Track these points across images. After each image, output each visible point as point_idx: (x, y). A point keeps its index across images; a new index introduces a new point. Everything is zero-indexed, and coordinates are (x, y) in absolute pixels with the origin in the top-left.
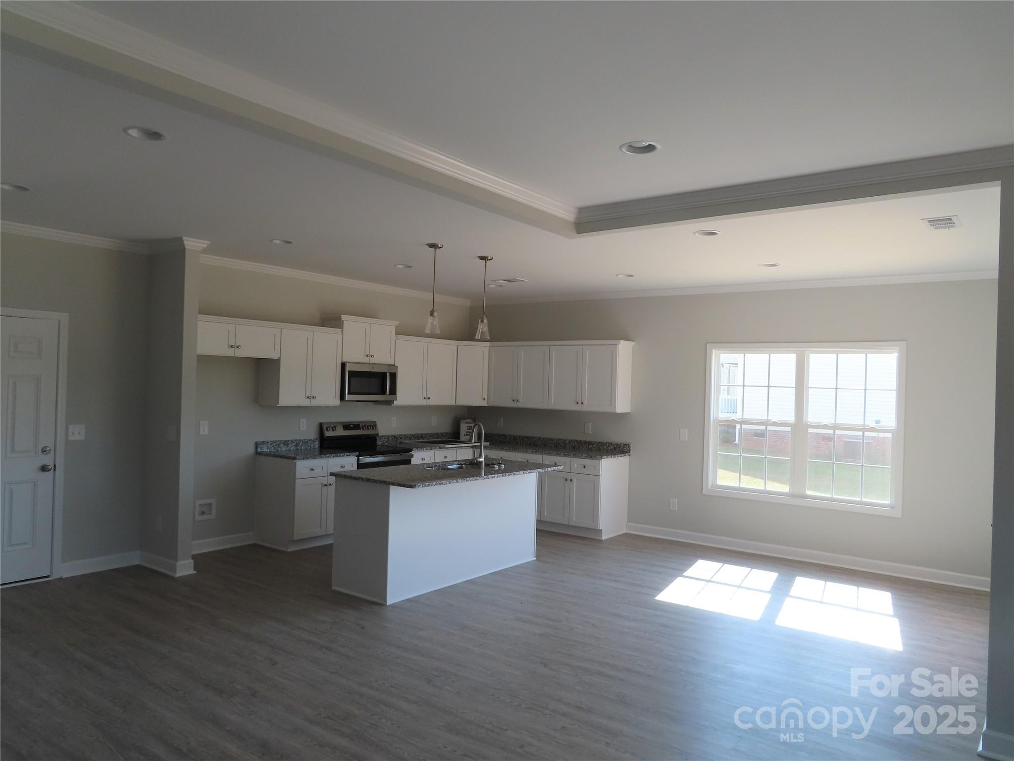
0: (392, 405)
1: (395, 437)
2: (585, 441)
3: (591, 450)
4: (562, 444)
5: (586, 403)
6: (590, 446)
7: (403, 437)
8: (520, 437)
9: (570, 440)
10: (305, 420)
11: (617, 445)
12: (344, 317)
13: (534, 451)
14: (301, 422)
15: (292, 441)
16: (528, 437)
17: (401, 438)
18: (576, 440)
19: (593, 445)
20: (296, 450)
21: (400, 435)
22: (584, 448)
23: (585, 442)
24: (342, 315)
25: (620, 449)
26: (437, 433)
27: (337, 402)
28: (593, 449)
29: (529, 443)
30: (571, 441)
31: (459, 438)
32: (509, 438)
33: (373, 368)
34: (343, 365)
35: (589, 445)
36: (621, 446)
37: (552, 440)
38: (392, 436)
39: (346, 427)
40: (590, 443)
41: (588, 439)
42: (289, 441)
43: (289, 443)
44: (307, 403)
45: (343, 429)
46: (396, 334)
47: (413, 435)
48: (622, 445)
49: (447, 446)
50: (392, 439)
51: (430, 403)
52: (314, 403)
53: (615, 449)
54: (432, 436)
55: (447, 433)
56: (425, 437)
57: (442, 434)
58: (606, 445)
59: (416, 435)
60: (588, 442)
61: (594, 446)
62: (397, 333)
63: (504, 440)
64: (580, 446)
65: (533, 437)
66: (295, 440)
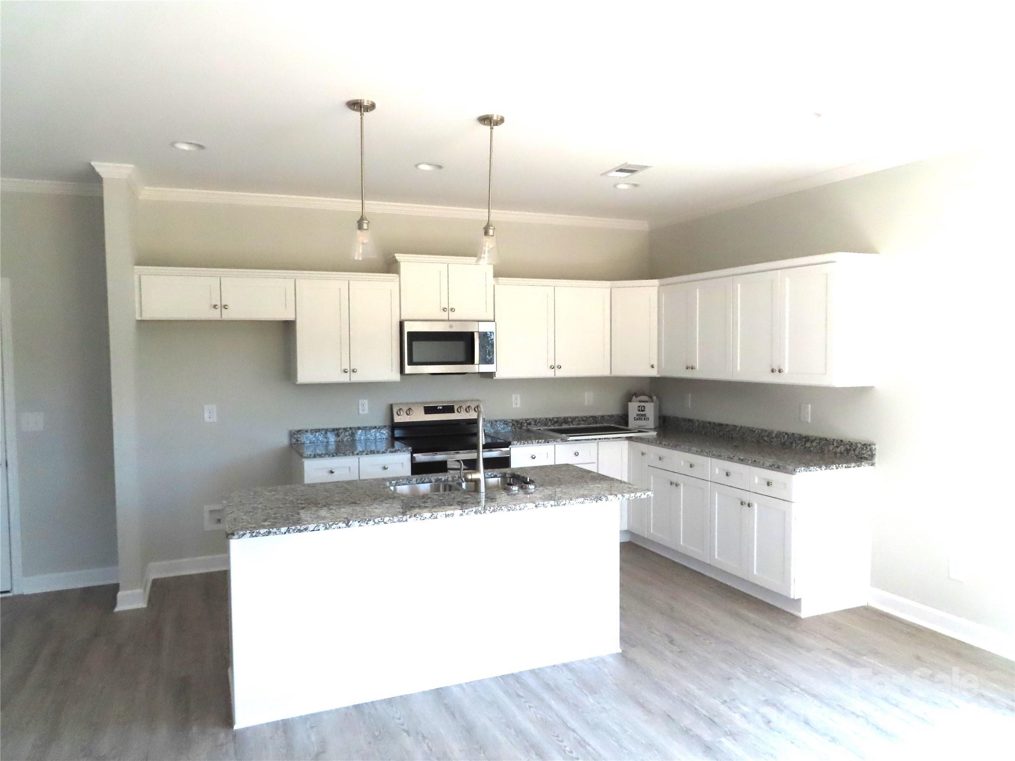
0: (494, 378)
1: (517, 422)
2: (800, 435)
3: (808, 451)
4: (766, 439)
5: (786, 370)
6: (808, 445)
7: (533, 423)
8: (710, 423)
9: (778, 432)
10: (366, 402)
11: (851, 444)
12: (399, 257)
13: (699, 450)
14: (360, 404)
15: (345, 429)
16: (720, 425)
17: (530, 424)
18: (786, 434)
19: (812, 442)
20: (352, 440)
21: (527, 420)
22: (798, 448)
23: (801, 437)
24: (396, 255)
25: (857, 452)
26: (592, 417)
27: (396, 377)
28: (812, 449)
29: (721, 433)
30: (779, 435)
31: (627, 424)
32: (697, 424)
33: (451, 326)
34: (401, 324)
35: (805, 444)
36: (857, 447)
37: (752, 430)
38: (513, 420)
39: (429, 410)
40: (807, 439)
41: (804, 432)
42: (340, 428)
43: (340, 431)
44: (345, 378)
45: (423, 412)
46: (494, 277)
47: (550, 420)
48: (859, 446)
49: (571, 438)
50: (513, 425)
51: (560, 374)
52: (356, 378)
53: (848, 451)
54: (584, 420)
55: (612, 416)
56: (572, 422)
57: (603, 416)
58: (833, 444)
59: (556, 419)
60: (805, 437)
61: (814, 444)
62: (497, 274)
63: (691, 429)
64: (792, 443)
65: (727, 425)
66: (350, 428)
